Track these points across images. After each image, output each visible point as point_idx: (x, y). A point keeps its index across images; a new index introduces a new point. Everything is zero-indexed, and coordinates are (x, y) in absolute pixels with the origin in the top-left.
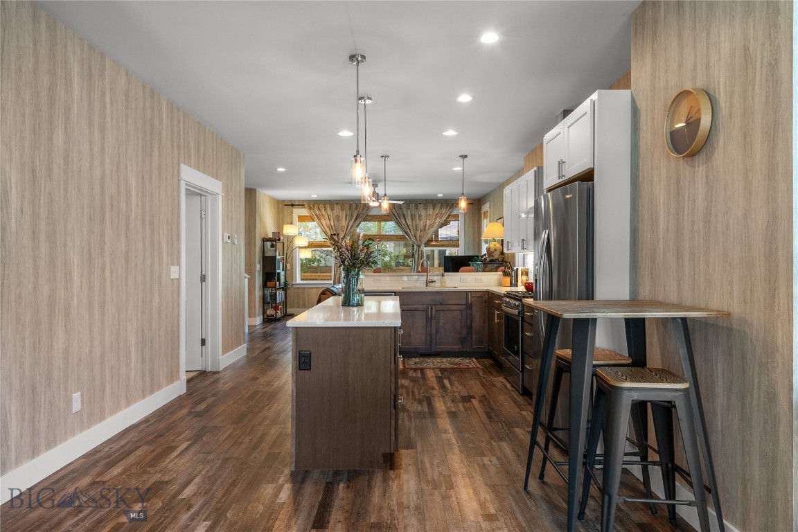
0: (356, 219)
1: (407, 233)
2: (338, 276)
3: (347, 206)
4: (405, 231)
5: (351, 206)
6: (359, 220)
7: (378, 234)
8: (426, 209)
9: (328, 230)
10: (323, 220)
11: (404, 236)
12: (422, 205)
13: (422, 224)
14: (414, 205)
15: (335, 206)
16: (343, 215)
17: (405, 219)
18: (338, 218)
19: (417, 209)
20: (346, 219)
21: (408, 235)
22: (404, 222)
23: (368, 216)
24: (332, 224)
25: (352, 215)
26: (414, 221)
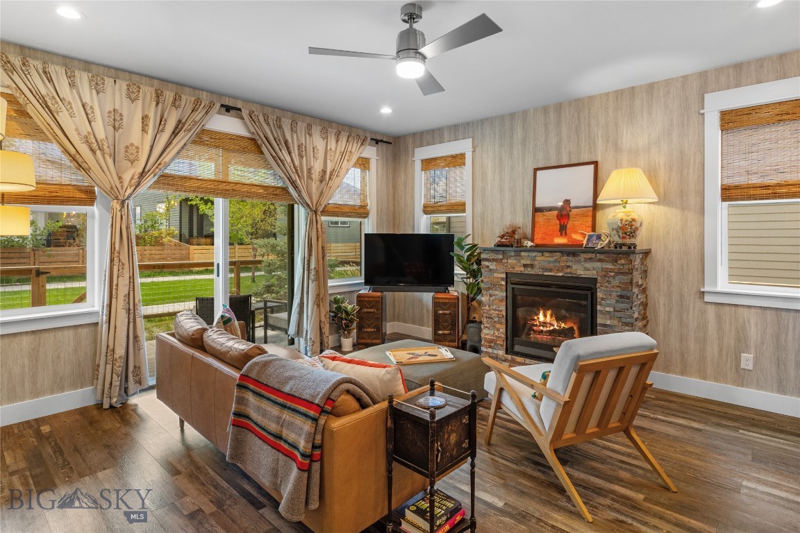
0: (175, 133)
1: (293, 183)
2: (123, 290)
3: (148, 91)
4: (290, 179)
5: (158, 95)
6: (183, 138)
7: (221, 177)
8: (326, 138)
9: (84, 149)
10: (63, 117)
11: (285, 189)
12: (319, 128)
13: (317, 167)
14: (305, 124)
15: (109, 82)
16: (133, 114)
17: (290, 153)
18: (116, 121)
19: (310, 135)
20: (144, 130)
21: (296, 187)
22: (289, 159)
23: (204, 131)
24: (101, 134)
25: (162, 121)
26: (305, 158)
